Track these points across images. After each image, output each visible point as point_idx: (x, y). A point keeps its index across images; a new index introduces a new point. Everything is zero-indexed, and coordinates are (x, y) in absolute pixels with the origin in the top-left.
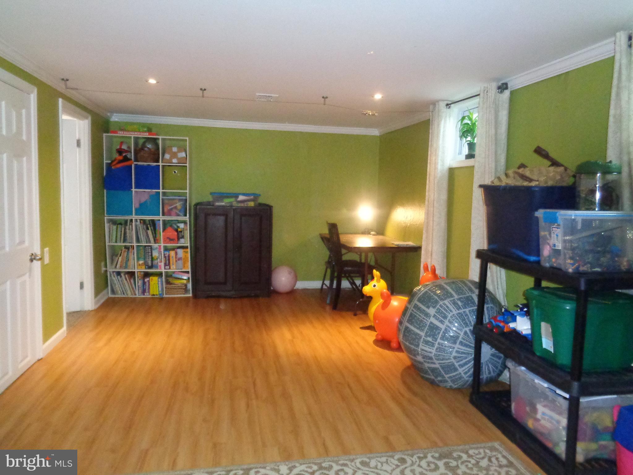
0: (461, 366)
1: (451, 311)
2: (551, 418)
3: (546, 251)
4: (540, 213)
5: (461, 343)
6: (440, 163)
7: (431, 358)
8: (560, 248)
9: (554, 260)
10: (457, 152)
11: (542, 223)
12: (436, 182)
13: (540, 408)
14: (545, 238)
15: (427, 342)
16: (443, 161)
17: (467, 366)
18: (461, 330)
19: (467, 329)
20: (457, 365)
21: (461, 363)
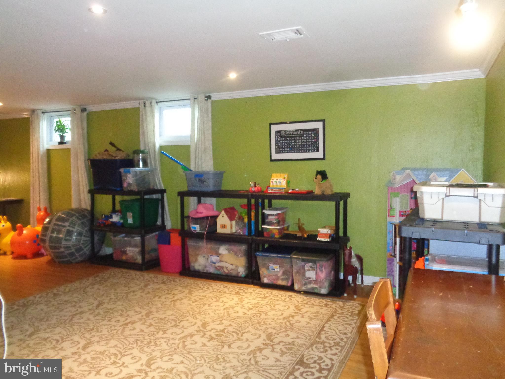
0: (85, 247)
1: (77, 222)
2: (133, 251)
3: (125, 185)
4: (122, 170)
5: (84, 236)
6: (41, 146)
7: (69, 247)
8: (131, 183)
9: (129, 188)
10: (49, 140)
11: (123, 174)
12: (40, 157)
13: (128, 249)
14: (124, 180)
15: (66, 240)
16: (43, 145)
17: (88, 247)
18: (84, 229)
19: (86, 229)
20: (83, 247)
21: (85, 246)
